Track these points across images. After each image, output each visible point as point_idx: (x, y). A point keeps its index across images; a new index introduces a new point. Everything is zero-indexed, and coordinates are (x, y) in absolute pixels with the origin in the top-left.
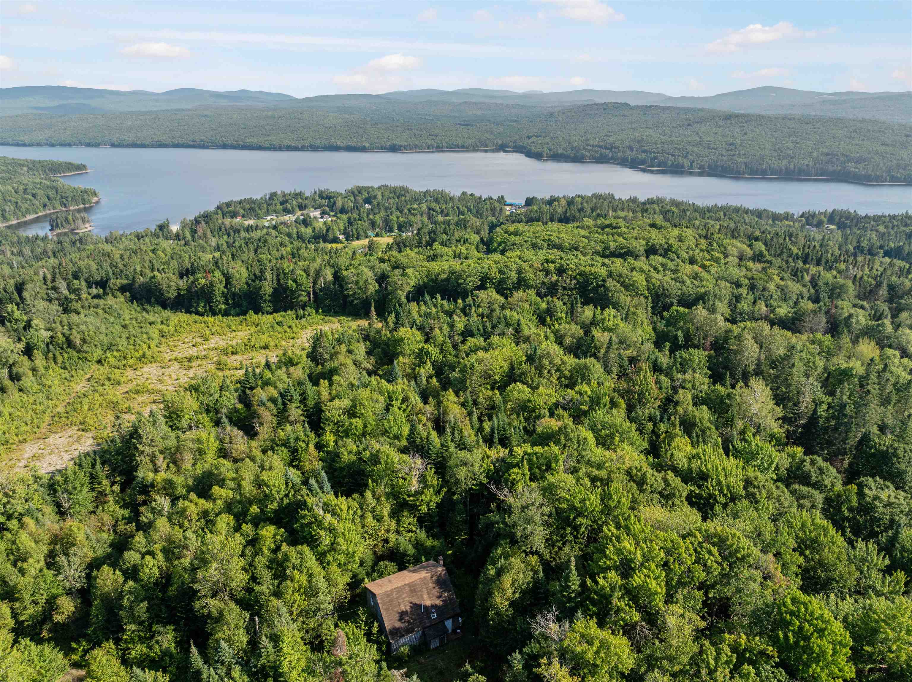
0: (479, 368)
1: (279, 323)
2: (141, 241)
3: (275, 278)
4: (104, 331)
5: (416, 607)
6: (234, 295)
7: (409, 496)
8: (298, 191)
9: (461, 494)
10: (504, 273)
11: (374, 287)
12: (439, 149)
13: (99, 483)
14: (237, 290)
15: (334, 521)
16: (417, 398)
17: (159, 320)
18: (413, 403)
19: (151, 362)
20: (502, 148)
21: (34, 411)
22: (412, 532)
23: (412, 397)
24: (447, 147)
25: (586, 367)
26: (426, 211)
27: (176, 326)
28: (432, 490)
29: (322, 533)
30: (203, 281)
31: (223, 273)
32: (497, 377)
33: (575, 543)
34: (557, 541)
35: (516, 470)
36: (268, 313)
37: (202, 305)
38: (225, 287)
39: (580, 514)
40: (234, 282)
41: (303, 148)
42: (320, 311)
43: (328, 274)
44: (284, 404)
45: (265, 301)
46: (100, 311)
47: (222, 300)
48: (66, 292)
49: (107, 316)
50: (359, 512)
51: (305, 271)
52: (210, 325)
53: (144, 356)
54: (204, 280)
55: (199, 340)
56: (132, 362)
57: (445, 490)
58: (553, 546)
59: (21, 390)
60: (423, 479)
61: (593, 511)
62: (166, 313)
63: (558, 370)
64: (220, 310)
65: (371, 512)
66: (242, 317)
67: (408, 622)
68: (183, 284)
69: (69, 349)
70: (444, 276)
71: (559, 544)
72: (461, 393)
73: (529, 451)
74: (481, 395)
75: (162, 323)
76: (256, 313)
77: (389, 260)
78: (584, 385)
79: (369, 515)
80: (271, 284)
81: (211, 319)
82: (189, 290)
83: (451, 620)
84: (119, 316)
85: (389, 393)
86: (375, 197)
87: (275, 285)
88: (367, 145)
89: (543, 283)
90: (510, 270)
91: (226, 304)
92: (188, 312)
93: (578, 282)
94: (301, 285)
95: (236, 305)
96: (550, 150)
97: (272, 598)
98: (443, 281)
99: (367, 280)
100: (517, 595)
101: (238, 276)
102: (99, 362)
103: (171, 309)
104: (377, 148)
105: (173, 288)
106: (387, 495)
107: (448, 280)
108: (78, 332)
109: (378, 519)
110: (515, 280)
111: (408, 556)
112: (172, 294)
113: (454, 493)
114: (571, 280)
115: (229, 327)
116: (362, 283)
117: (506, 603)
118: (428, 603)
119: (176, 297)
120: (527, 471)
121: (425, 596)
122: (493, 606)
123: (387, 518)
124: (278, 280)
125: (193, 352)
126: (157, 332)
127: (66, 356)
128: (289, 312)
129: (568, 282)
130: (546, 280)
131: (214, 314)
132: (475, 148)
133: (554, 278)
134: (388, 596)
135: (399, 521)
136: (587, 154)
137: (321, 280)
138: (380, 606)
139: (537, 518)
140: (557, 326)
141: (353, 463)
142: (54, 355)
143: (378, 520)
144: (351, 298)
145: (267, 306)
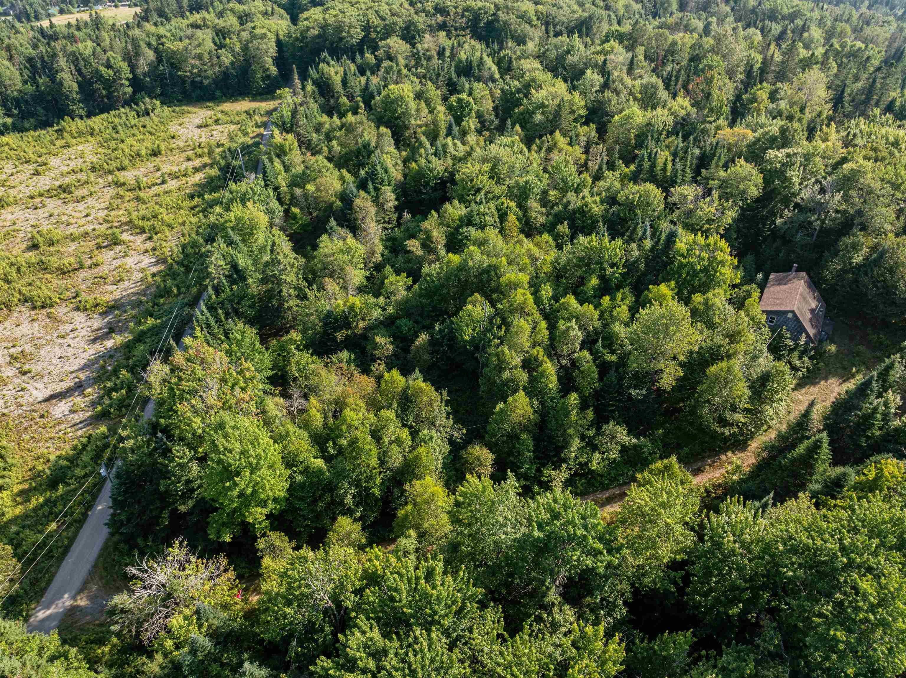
5: (812, 312)
45: (73, 101)
67: (814, 326)
70: (315, 32)
87: (78, 77)
91: (11, 115)
98: (315, 37)
101: (5, 73)
107: (322, 35)
114: (461, 18)
118: (814, 306)
121: (810, 301)
124: (79, 70)
125: (50, 181)
128: (122, 110)
129: (458, 20)
138: (801, 319)
144: (197, 79)
145: (80, 109)
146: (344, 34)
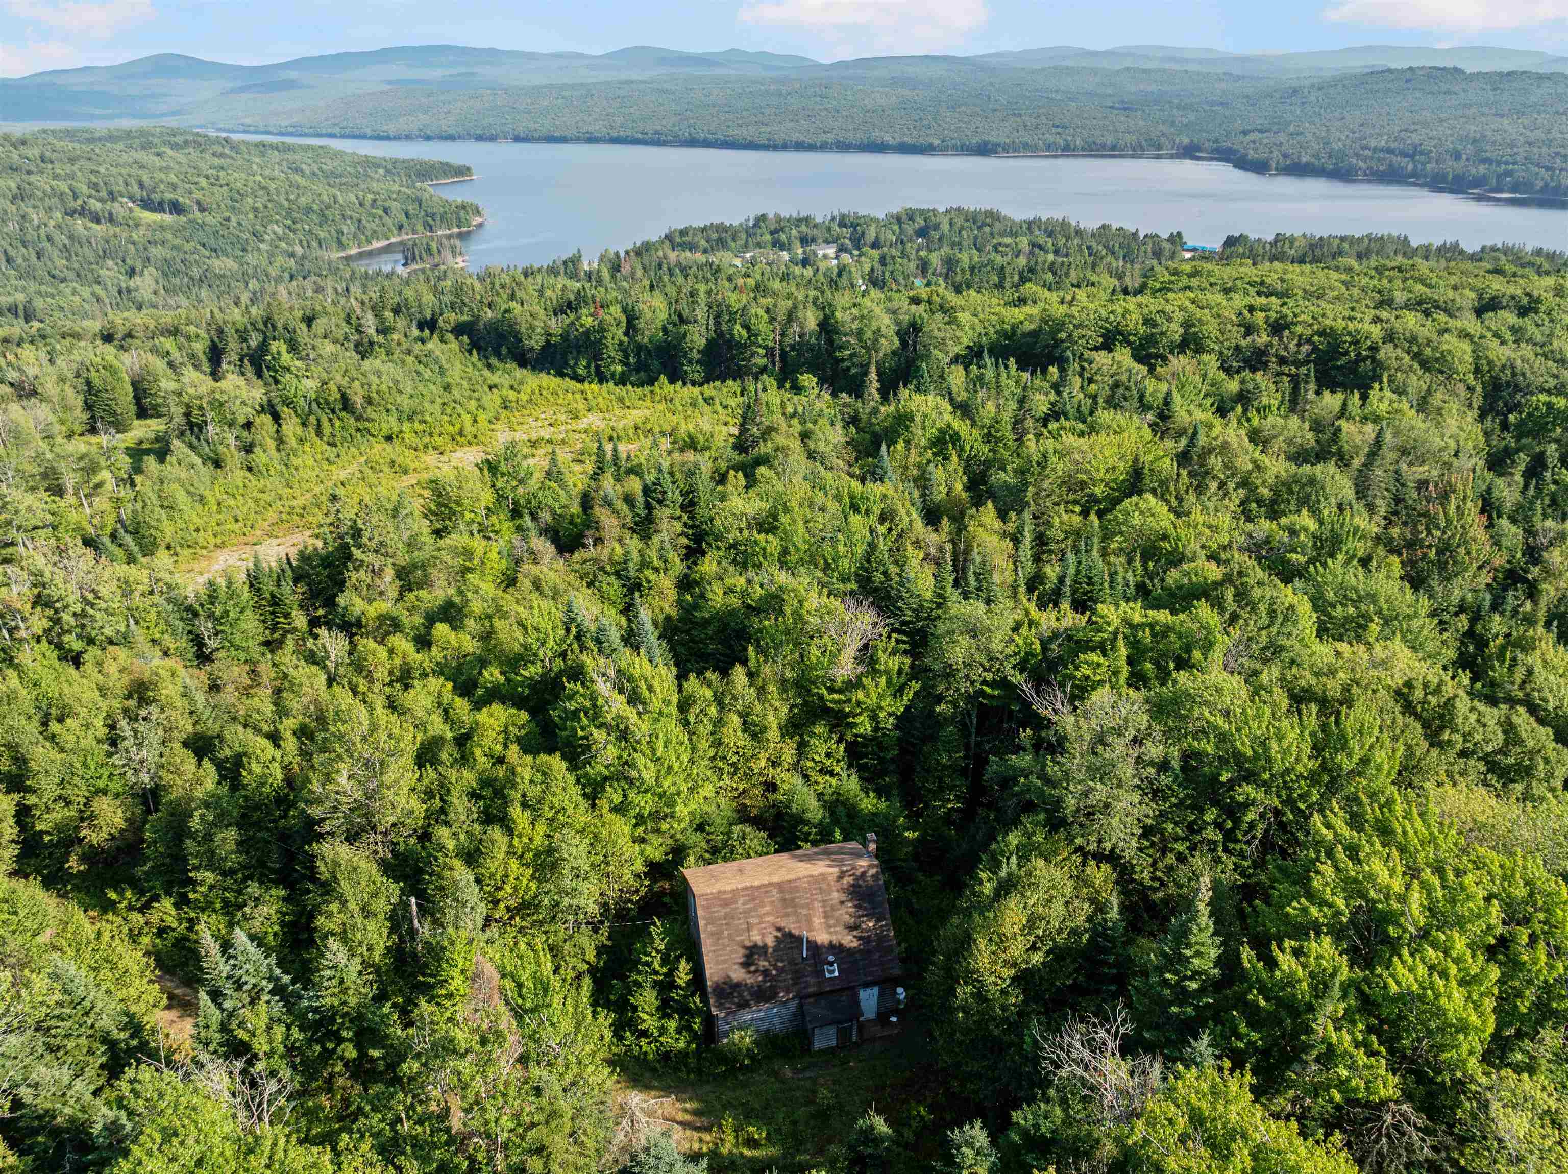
0: (1059, 467)
1: (708, 401)
2: (530, 279)
3: (711, 321)
4: (409, 390)
5: (789, 941)
6: (640, 348)
7: (831, 690)
8: (803, 214)
9: (954, 704)
10: (1155, 325)
11: (891, 342)
12: (1068, 151)
13: (287, 615)
14: (646, 340)
15: (631, 714)
16: (914, 515)
17: (507, 384)
18: (905, 524)
19: (470, 443)
20: (1189, 152)
21: (256, 501)
22: (832, 774)
23: (902, 512)
24: (1083, 149)
25: (1312, 481)
26: (1027, 249)
27: (533, 392)
28: (883, 680)
29: (599, 735)
30: (588, 321)
31: (625, 310)
32: (1098, 491)
33: (1226, 850)
34: (1176, 839)
35: (1094, 657)
36: (694, 384)
37: (584, 363)
38: (626, 334)
39: (1249, 777)
40: (641, 325)
41: (823, 147)
42: (788, 385)
43: (811, 319)
44: (648, 507)
45: (690, 362)
46: (410, 359)
47: (618, 356)
48: (371, 331)
49: (421, 368)
50: (713, 711)
51: (768, 311)
52: (590, 396)
53: (461, 433)
54: (590, 319)
55: (563, 417)
56: (439, 441)
57: (915, 686)
58: (1164, 851)
59: (250, 469)
60: (866, 655)
61: (1288, 771)
62: (519, 373)
63: (1245, 483)
64: (613, 375)
65: (740, 715)
66: (647, 389)
67: (765, 973)
68: (556, 325)
69: (344, 414)
70: (1030, 326)
71: (1181, 847)
72: (1013, 515)
73: (1137, 618)
74: (1056, 521)
75: (512, 388)
76: (672, 381)
77: (929, 302)
78: (1305, 512)
79: (735, 720)
80: (703, 329)
81: (595, 387)
82: (565, 337)
83: (875, 990)
84: (442, 371)
85: (852, 497)
86: (937, 227)
87: (712, 334)
88: (936, 142)
89: (1237, 348)
90: (1170, 319)
91: (626, 364)
92: (562, 375)
93: (1315, 349)
94: (756, 335)
95: (639, 367)
96: (1285, 156)
97: (457, 863)
98: (1024, 335)
99: (879, 330)
100: (1037, 958)
101: (649, 315)
102: (389, 438)
103: (534, 368)
104: (954, 148)
105: (539, 330)
106: (783, 684)
107: (1035, 334)
108: (362, 386)
109: (754, 731)
110: (1177, 338)
111: (807, 823)
112: (536, 342)
113: (939, 699)
114: (1299, 345)
115: (621, 400)
116: (869, 335)
117: (1007, 973)
118: (822, 937)
119: (543, 348)
120: (1122, 662)
121: (818, 921)
122: (970, 975)
123: (774, 733)
124: (717, 323)
125: (546, 434)
126: (499, 401)
127: (338, 423)
128: (730, 383)
129: (1292, 346)
130: (1244, 343)
131: (602, 379)
132: (1136, 152)
133: (1263, 339)
134: (726, 903)
135: (802, 747)
136: (1361, 164)
137: (796, 328)
138: (702, 923)
139: (1127, 771)
140: (1256, 422)
141: (733, 613)
142: (318, 420)
143: (755, 736)
144: (847, 364)
145: (694, 371)
146: (1063, 335)
